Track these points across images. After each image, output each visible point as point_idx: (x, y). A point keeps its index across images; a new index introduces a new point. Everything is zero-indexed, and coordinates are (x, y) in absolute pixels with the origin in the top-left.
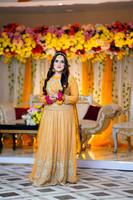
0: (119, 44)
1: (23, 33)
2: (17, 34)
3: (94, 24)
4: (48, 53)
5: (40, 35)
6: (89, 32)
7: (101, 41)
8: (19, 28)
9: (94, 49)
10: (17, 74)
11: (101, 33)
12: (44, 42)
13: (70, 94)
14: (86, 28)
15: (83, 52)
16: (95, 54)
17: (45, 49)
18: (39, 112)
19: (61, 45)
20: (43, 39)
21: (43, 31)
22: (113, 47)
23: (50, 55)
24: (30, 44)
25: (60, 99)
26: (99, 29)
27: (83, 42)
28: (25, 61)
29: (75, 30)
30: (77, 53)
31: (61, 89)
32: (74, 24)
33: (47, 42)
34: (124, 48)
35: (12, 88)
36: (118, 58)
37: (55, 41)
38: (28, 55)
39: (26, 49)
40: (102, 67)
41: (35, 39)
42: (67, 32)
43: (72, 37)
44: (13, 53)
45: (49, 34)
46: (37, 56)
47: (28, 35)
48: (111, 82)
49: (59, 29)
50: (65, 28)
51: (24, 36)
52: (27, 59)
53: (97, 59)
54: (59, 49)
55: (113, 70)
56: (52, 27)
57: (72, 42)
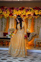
0: (36, 14)
3: (29, 7)
4: (14, 16)
5: (12, 10)
6: (27, 9)
7: (31, 12)
8: (5, 8)
9: (28, 15)
10: (4, 22)
11: (31, 10)
12: (13, 12)
14: (26, 8)
15: (25, 16)
16: (29, 17)
17: (13, 14)
18: (12, 34)
19: (18, 13)
20: (13, 11)
21: (13, 9)
22: (34, 15)
23: (15, 16)
24: (9, 12)
26: (30, 9)
27: (25, 13)
28: (7, 18)
29: (23, 9)
30: (23, 16)
32: (22, 7)
33: (14, 12)
34: (38, 15)
36: (36, 18)
37: (16, 12)
38: (8, 16)
39: (7, 14)
40: (31, 21)
42: (20, 9)
44: (3, 15)
45: (15, 10)
46: (11, 17)
47: (8, 10)
48: (33, 25)
49: (18, 8)
51: (7, 10)
52: (7, 17)
53: (29, 18)
54: (17, 15)
55: (34, 22)
57: (21, 12)
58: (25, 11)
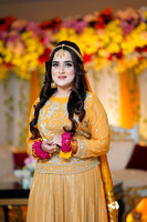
1: (23, 30)
2: (13, 33)
3: (136, 7)
5: (49, 33)
6: (130, 21)
8: (16, 24)
9: (139, 50)
10: (17, 98)
13: (90, 137)
14: (124, 14)
15: (119, 55)
16: (141, 59)
19: (83, 47)
21: (54, 25)
25: (66, 148)
27: (118, 38)
28: (29, 77)
29: (105, 20)
30: (110, 58)
31: (69, 124)
35: (10, 120)
41: (42, 40)
42: (92, 24)
43: (100, 32)
44: (10, 65)
45: (64, 31)
47: (30, 33)
49: (80, 20)
50: (89, 18)
51: (24, 36)
56: (69, 19)
57: (100, 40)
58: (119, 30)
